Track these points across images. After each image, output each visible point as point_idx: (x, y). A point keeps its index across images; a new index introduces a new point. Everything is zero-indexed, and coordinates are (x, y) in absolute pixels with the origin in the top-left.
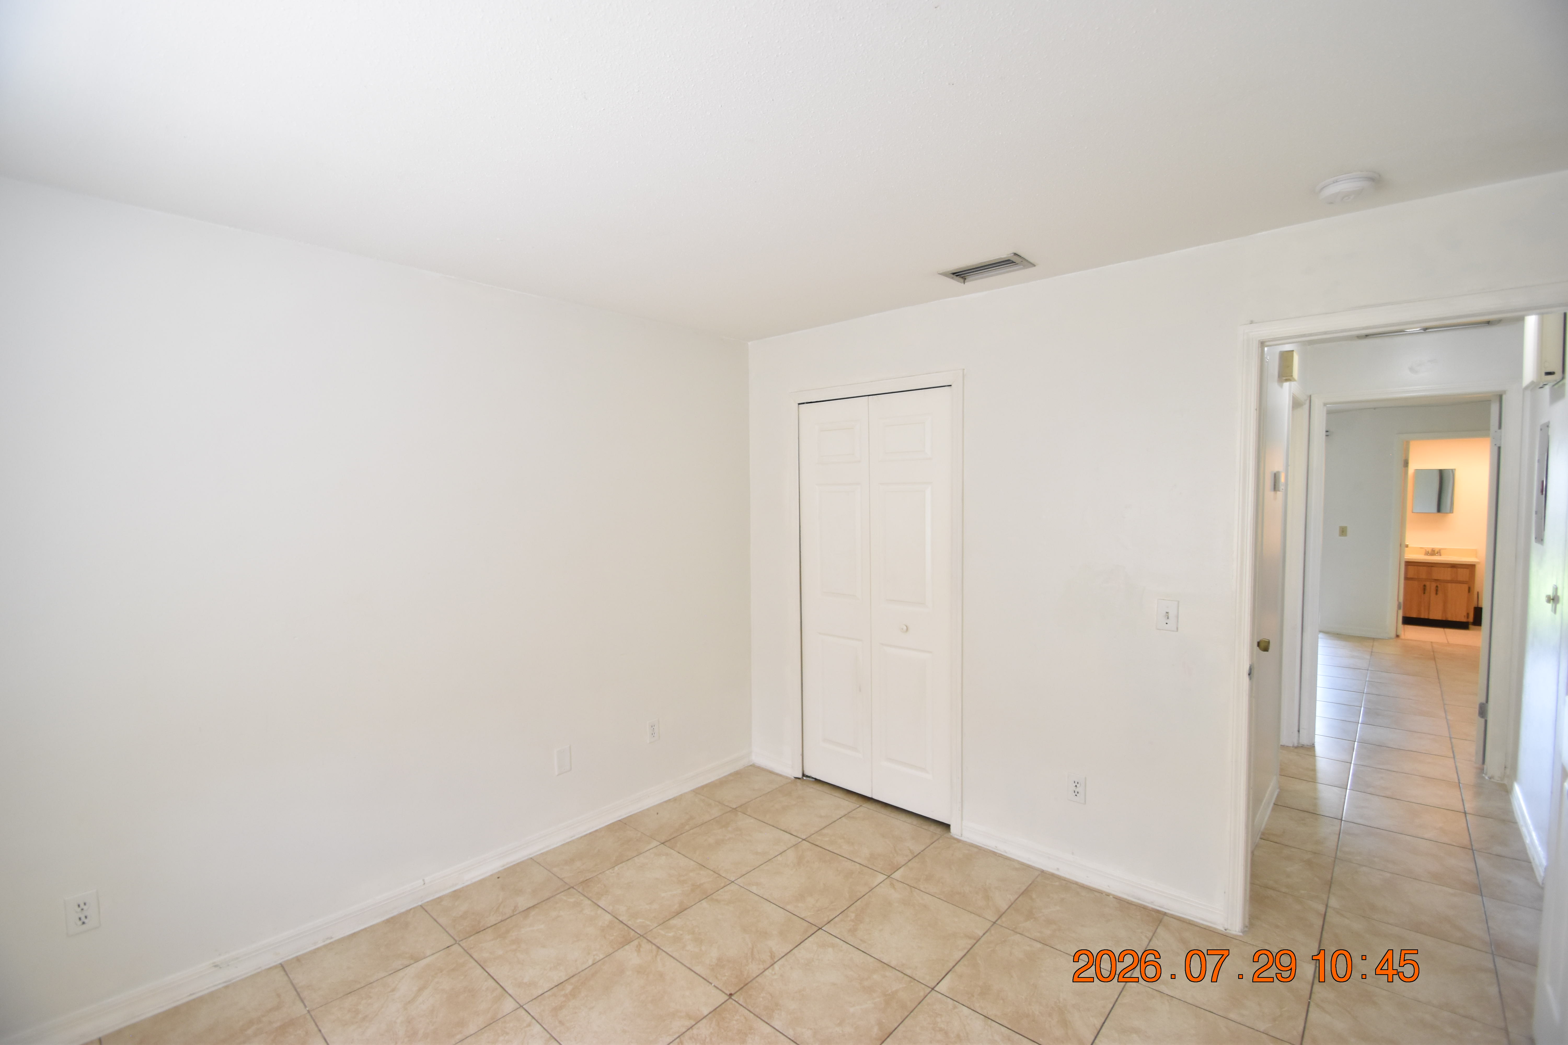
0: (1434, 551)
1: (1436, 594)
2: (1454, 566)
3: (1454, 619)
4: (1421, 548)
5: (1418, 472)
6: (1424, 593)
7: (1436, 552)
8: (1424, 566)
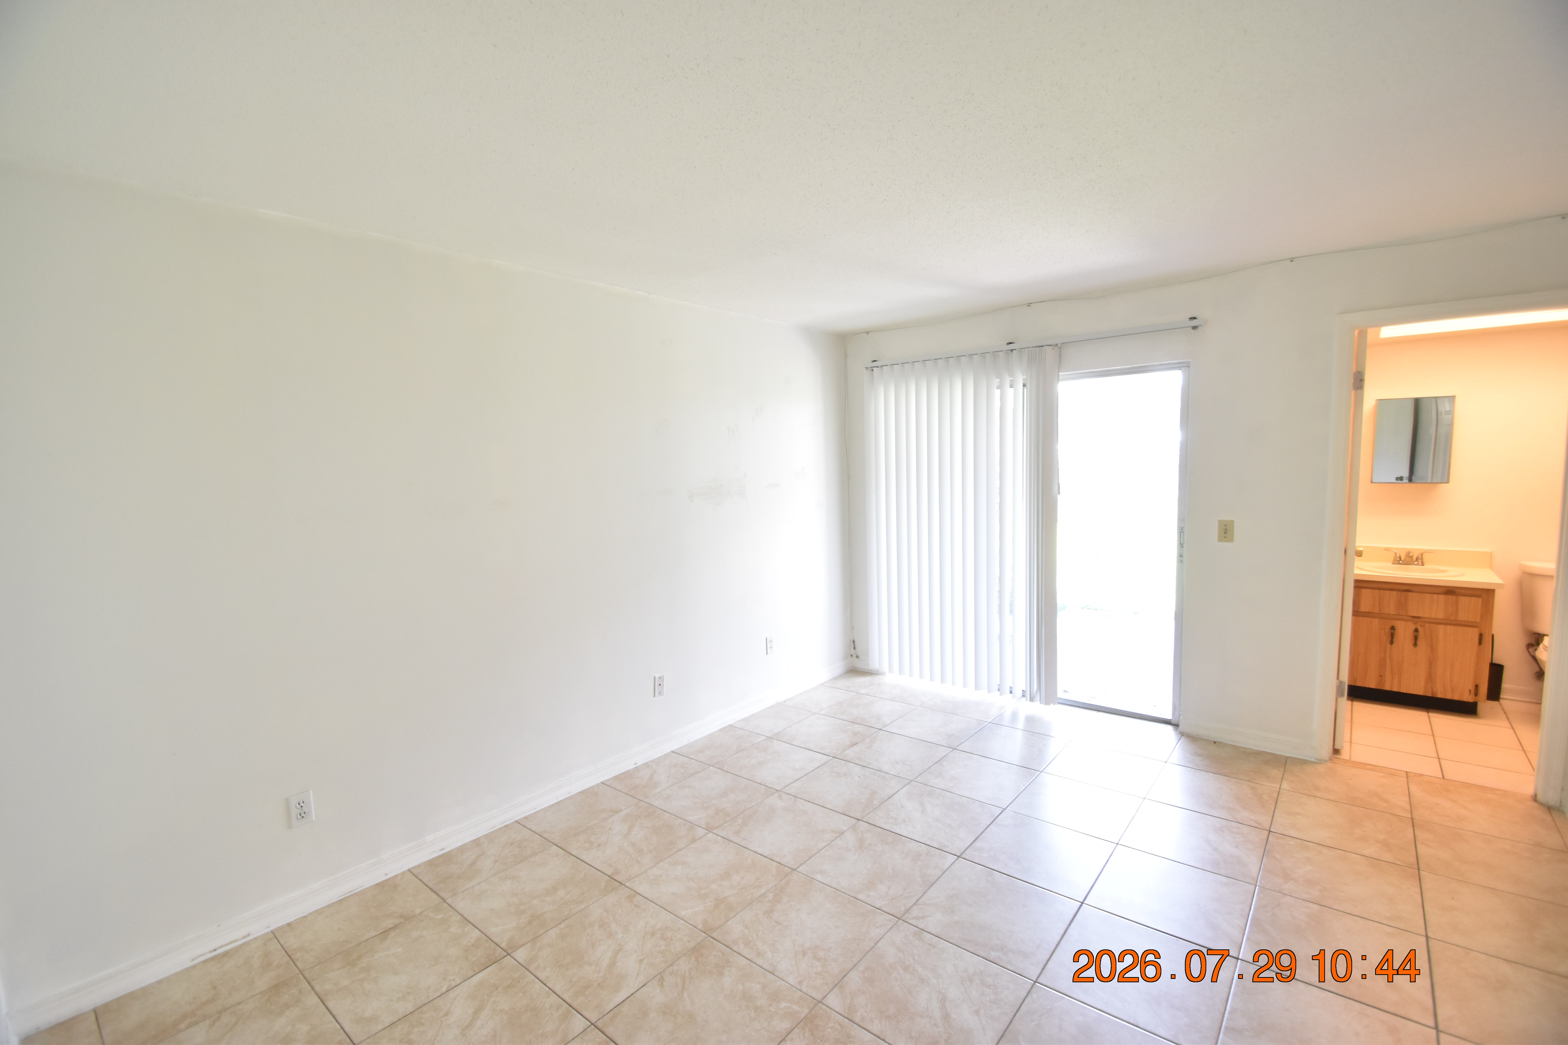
0: (1412, 557)
1: (1415, 644)
2: (1451, 591)
3: (1449, 696)
4: (1386, 549)
5: (1381, 402)
6: (1392, 642)
7: (1414, 559)
8: (1392, 590)
